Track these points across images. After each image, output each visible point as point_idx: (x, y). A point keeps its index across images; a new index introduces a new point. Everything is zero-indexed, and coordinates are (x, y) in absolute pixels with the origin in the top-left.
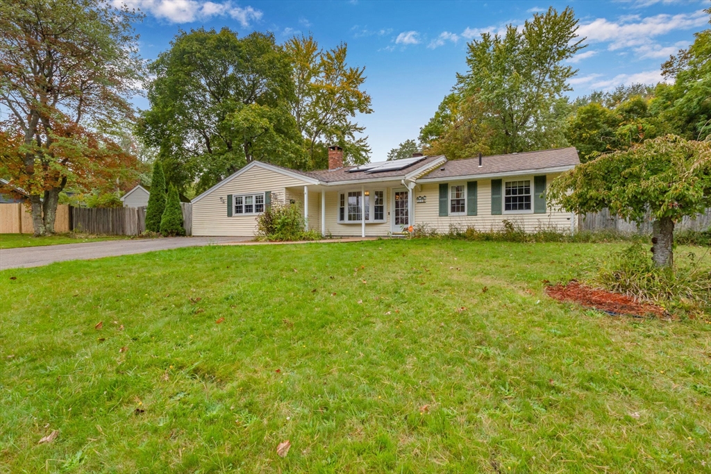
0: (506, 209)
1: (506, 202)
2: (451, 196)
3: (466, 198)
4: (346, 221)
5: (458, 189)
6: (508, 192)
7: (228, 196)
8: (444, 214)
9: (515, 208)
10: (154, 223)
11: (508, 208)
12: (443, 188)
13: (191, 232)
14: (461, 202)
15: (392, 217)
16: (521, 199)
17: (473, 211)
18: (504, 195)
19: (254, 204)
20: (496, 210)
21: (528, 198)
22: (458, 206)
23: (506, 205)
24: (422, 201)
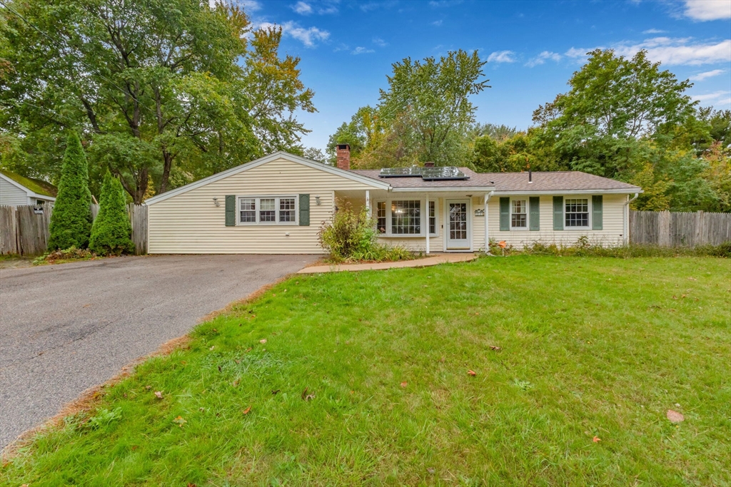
0: (567, 225)
1: (566, 218)
2: (512, 210)
3: (528, 212)
4: (389, 233)
5: (519, 204)
6: (568, 209)
7: (227, 197)
8: (505, 229)
9: (573, 224)
10: (72, 234)
11: (568, 224)
12: (504, 202)
13: (145, 247)
14: (521, 217)
15: (447, 230)
16: (579, 216)
17: (535, 226)
18: (564, 212)
19: (277, 209)
20: (557, 226)
21: (585, 216)
22: (519, 221)
23: (566, 221)
24: (482, 214)
